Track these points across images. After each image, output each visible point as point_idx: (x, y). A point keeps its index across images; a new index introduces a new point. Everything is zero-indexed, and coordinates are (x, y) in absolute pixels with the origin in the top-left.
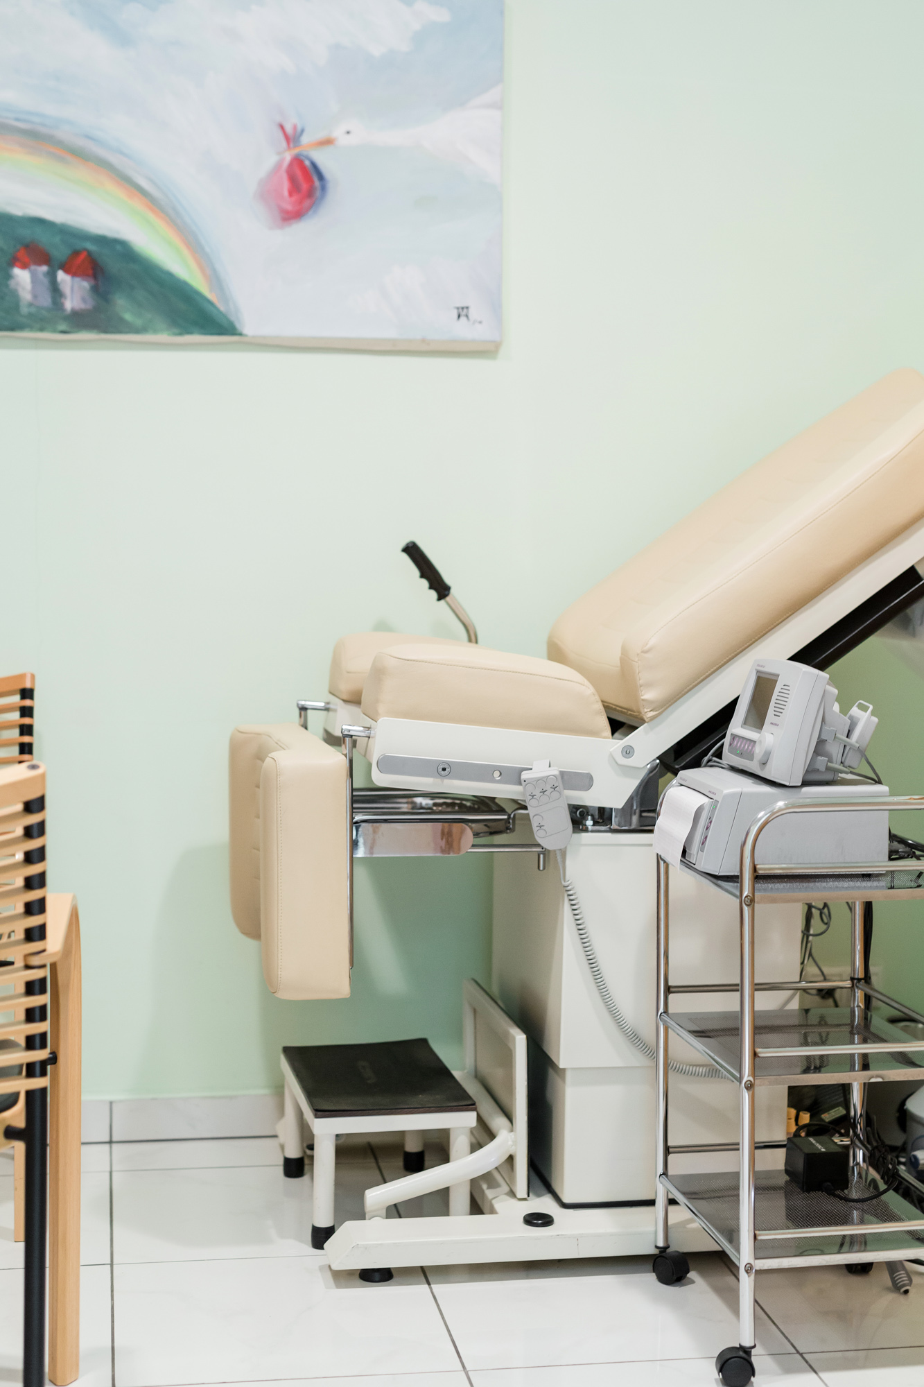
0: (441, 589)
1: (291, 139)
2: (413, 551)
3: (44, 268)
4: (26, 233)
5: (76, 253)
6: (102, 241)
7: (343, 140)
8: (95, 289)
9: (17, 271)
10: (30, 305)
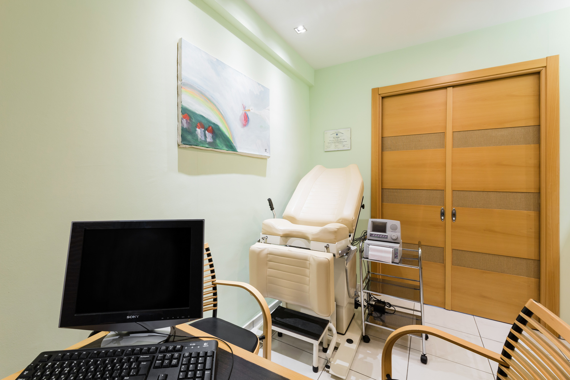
0: (272, 208)
1: (244, 108)
2: (270, 201)
3: (203, 129)
4: (200, 119)
5: (209, 126)
6: (214, 124)
7: (251, 111)
8: (213, 137)
9: (197, 129)
10: (200, 139)
